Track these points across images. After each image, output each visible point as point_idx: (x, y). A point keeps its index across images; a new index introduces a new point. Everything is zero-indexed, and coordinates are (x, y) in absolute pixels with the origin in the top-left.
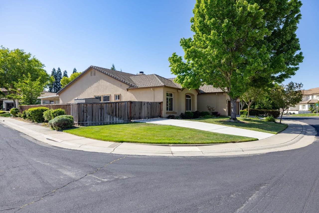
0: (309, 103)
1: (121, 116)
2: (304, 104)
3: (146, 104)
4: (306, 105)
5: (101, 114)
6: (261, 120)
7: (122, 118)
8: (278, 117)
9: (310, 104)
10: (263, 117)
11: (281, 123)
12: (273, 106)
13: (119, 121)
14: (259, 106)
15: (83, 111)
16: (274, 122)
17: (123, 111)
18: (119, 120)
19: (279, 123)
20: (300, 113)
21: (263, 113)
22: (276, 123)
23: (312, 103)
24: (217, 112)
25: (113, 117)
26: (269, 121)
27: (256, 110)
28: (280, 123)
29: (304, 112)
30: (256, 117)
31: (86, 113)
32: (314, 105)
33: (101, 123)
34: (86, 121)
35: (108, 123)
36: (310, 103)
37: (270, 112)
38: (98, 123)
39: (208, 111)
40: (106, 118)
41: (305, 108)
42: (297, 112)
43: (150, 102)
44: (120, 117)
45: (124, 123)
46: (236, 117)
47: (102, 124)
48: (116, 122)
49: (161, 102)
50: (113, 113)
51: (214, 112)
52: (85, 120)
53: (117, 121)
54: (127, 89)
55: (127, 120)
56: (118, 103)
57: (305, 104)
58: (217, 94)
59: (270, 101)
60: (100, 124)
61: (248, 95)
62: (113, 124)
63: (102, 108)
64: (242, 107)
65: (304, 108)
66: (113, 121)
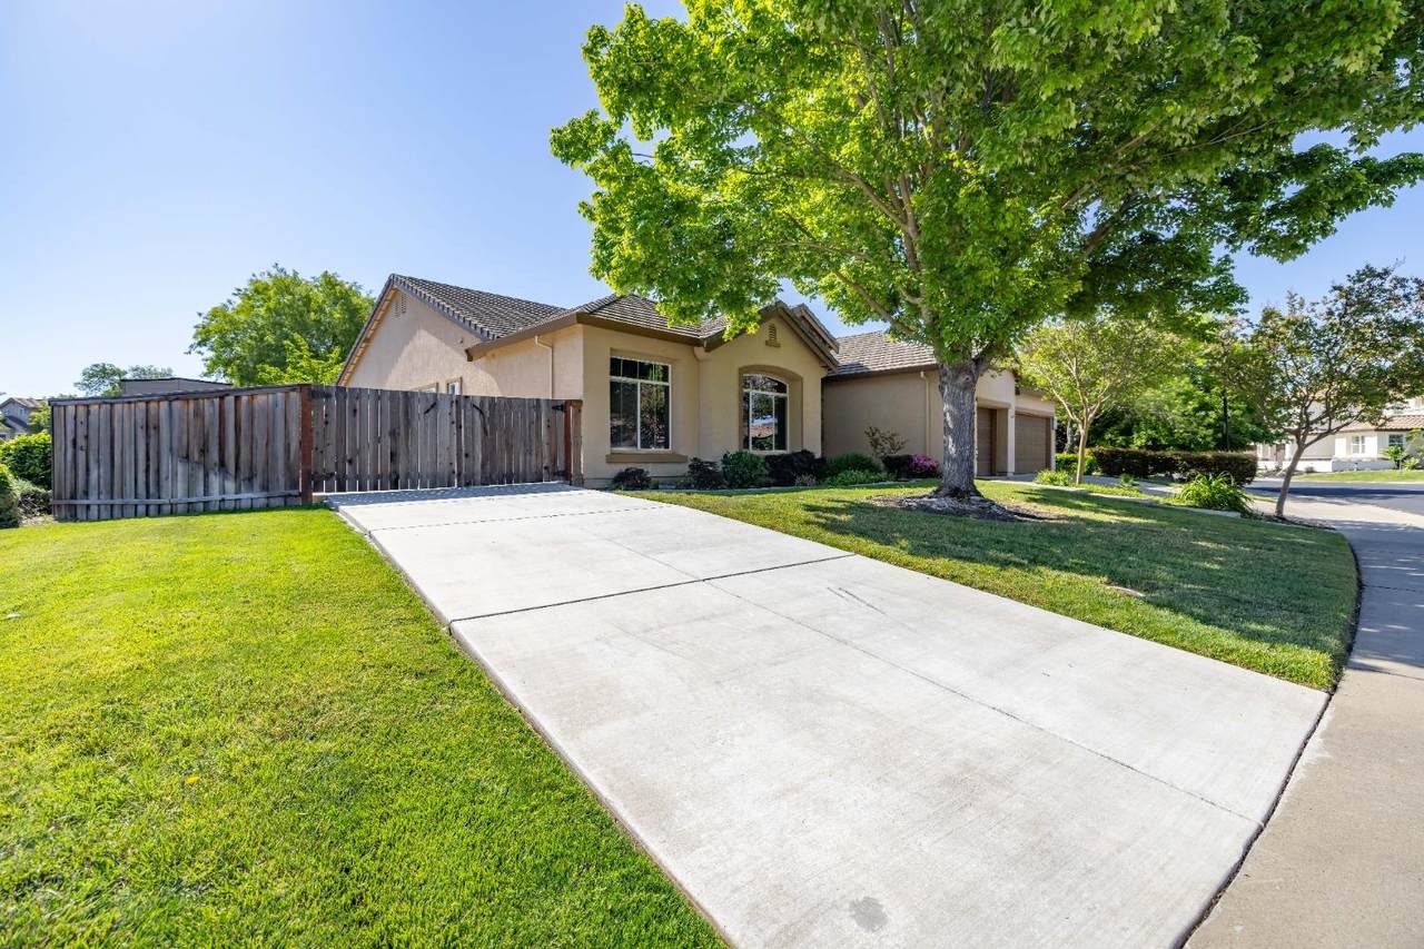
0: (1386, 430)
1: (251, 468)
2: (1357, 434)
3: (445, 408)
4: (1366, 439)
5: (148, 459)
6: (1157, 498)
7: (257, 482)
8: (1247, 485)
9: (1387, 434)
10: (1169, 481)
11: (1284, 519)
12: (1220, 435)
13: (238, 496)
14: (1150, 438)
15: (75, 442)
16: (1236, 510)
17: (261, 441)
18: (238, 491)
19: (1269, 518)
20: (1340, 467)
21: (1168, 466)
22: (1248, 515)
23: (1396, 430)
24: (909, 458)
25: (206, 475)
26: (1210, 504)
27: (1135, 455)
28: (1280, 517)
29: (1359, 466)
30: (1126, 481)
31: (84, 453)
32: (1408, 439)
33: (148, 506)
34: (86, 494)
35: (181, 508)
36: (1391, 430)
37: (1203, 459)
38: (136, 506)
39: (867, 452)
40: (167, 478)
41: (1363, 451)
42: (1324, 467)
43: (483, 399)
44: (244, 472)
45: (268, 508)
46: (976, 482)
47: (152, 508)
48: (223, 500)
49: (567, 402)
50: (204, 451)
51: (898, 458)
52: (80, 493)
53: (231, 496)
54: (467, 351)
55: (282, 491)
56: (232, 398)
57: (1363, 434)
58: (922, 373)
59: (1203, 413)
60: (141, 509)
61: (1078, 371)
62: (207, 510)
63: (151, 427)
64: (1069, 442)
65: (1356, 450)
66: (207, 499)
